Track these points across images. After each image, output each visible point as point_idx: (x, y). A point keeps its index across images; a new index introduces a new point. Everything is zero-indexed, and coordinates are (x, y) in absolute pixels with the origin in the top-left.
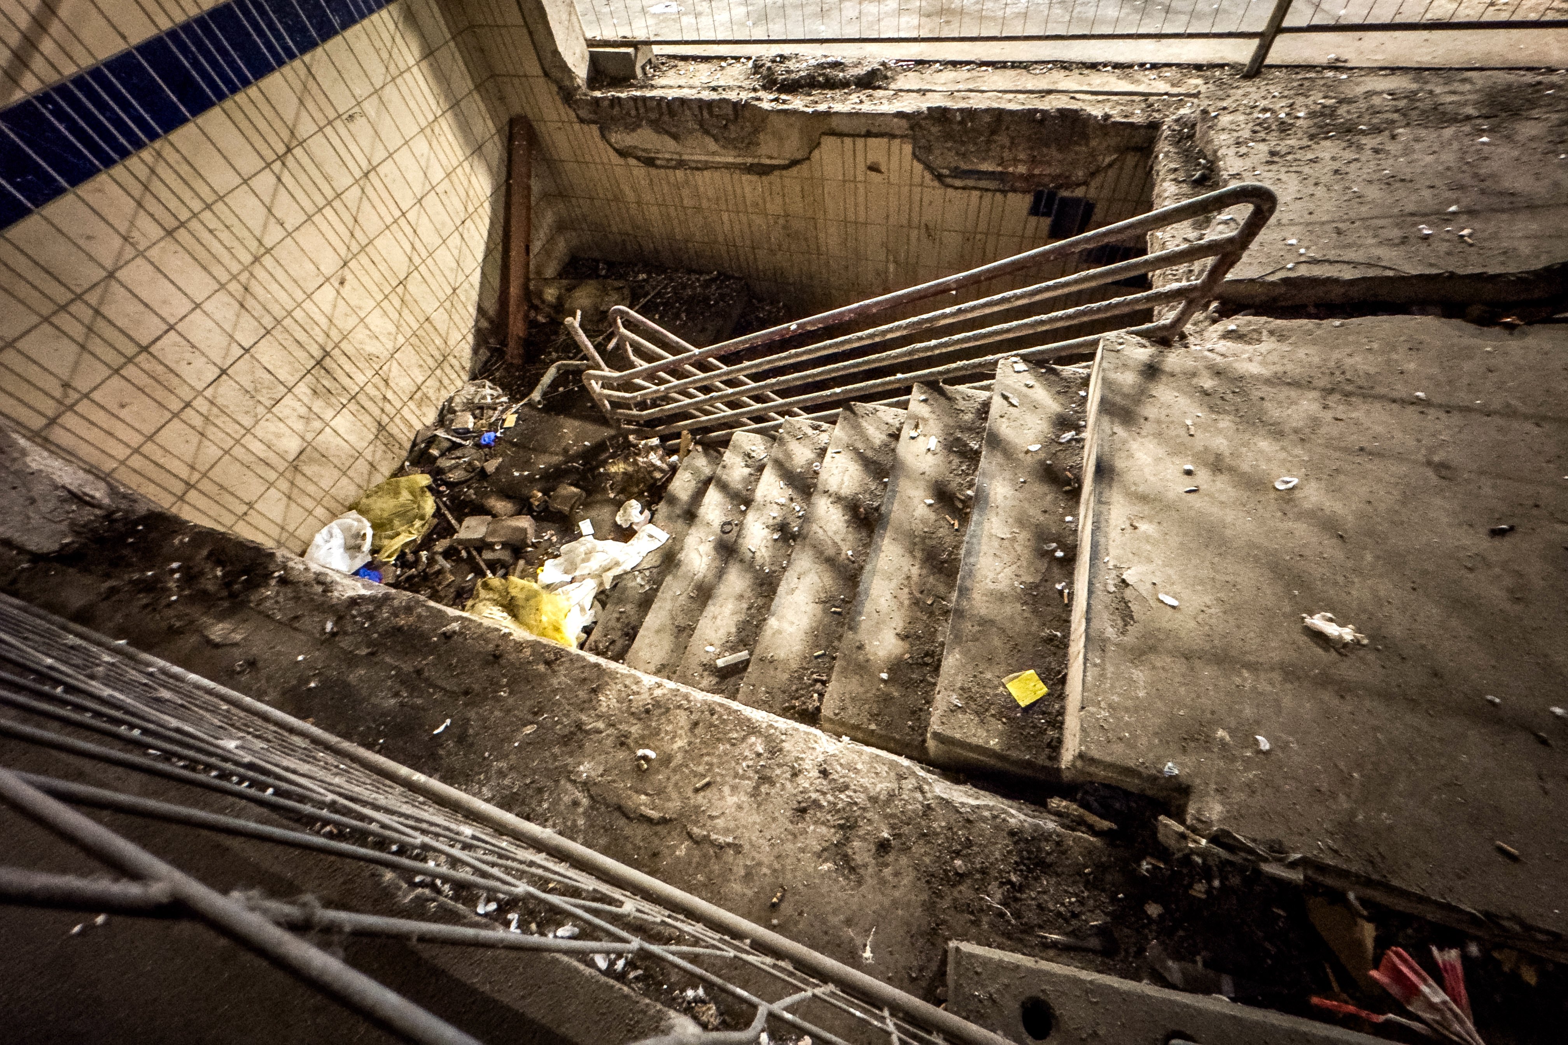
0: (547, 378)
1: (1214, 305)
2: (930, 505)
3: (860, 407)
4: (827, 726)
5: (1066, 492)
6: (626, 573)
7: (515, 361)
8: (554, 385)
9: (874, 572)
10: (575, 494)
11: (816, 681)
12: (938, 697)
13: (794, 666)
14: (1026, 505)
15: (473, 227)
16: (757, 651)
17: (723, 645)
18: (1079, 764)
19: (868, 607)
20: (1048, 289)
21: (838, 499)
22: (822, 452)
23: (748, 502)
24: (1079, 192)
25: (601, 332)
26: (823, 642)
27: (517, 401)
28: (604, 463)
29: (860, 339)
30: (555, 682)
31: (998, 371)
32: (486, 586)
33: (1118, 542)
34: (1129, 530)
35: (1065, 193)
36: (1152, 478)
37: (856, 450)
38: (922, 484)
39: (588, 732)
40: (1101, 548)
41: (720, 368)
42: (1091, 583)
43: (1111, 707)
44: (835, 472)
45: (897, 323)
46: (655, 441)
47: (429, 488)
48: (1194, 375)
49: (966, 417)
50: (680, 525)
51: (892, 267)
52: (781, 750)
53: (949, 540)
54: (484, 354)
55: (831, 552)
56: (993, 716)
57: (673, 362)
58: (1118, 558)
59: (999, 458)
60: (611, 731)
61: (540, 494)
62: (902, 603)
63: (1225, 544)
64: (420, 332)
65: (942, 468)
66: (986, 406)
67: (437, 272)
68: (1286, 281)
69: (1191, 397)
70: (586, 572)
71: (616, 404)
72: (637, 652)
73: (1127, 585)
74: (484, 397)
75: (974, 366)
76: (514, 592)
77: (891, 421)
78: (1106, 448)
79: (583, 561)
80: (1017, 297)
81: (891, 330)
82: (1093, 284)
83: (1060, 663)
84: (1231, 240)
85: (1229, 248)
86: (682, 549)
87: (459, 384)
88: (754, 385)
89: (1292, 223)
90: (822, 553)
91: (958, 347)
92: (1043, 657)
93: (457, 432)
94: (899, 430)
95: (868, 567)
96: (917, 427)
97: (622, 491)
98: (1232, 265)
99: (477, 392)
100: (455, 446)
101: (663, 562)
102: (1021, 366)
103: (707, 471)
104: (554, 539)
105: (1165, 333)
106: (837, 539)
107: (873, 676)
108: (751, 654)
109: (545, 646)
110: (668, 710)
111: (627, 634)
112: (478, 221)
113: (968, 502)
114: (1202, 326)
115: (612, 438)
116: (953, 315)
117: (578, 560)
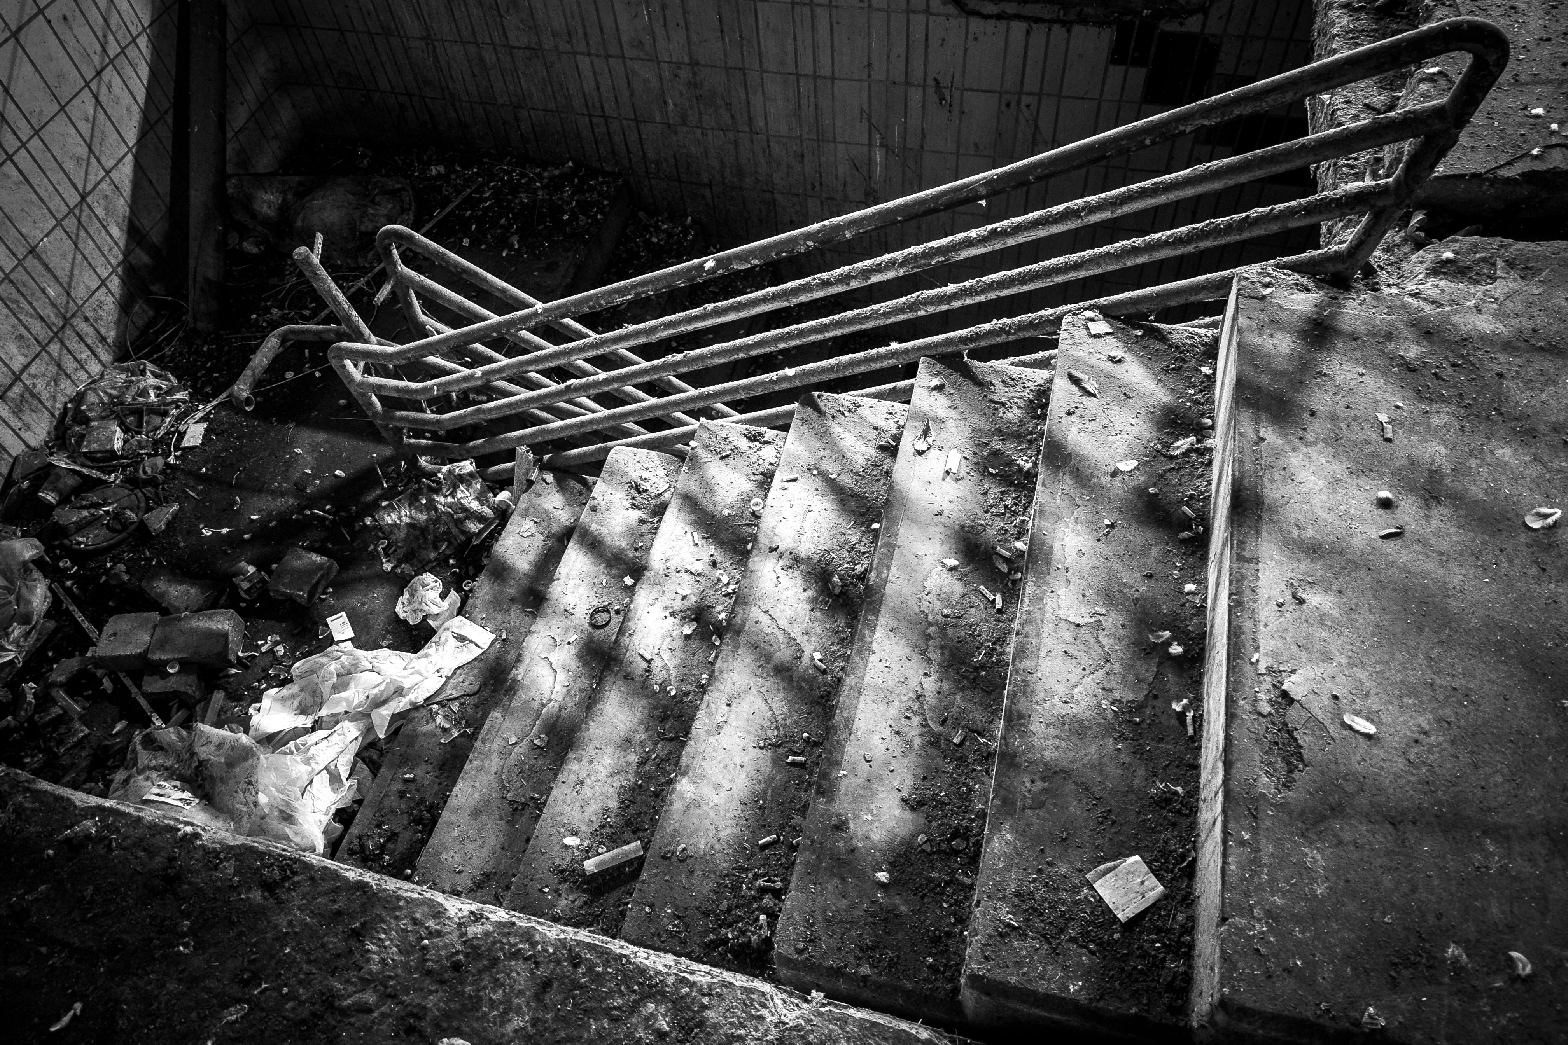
0: (261, 359)
1: (1417, 218)
2: (952, 569)
3: (828, 400)
4: (783, 972)
5: (1184, 541)
6: (415, 707)
7: (200, 325)
8: (277, 366)
9: (859, 691)
10: (320, 566)
11: (763, 891)
12: (977, 912)
13: (724, 866)
14: (1116, 565)
15: (117, 81)
16: (657, 840)
17: (594, 833)
18: (1220, 1018)
19: (852, 752)
20: (1144, 193)
21: (796, 561)
22: (766, 480)
23: (638, 570)
24: (1193, 24)
25: (364, 271)
26: (773, 818)
27: (206, 400)
28: (373, 508)
29: (826, 284)
30: (282, 921)
31: (1063, 335)
32: (150, 743)
33: (1272, 627)
34: (1291, 606)
35: (1170, 27)
36: (1325, 515)
37: (824, 476)
38: (937, 532)
39: (344, 1012)
40: (1247, 639)
41: (584, 336)
42: (1230, 701)
43: (1270, 914)
44: (788, 513)
45: (887, 257)
46: (467, 466)
47: (38, 562)
48: (1389, 336)
49: (1009, 416)
50: (515, 617)
51: (878, 155)
52: (701, 1024)
53: (987, 630)
54: (142, 311)
55: (784, 655)
56: (1072, 940)
57: (498, 326)
58: (1275, 655)
59: (1067, 483)
60: (390, 1006)
61: (251, 569)
62: (909, 743)
63: (1447, 625)
64: (19, 276)
65: (974, 505)
66: (1043, 393)
67: (49, 164)
68: (1529, 177)
69: (1386, 373)
70: (340, 709)
71: (392, 402)
72: (438, 854)
73: (1292, 701)
74: (144, 393)
75: (1021, 327)
76: (203, 752)
77: (882, 423)
78: (1248, 465)
79: (336, 689)
80: (1092, 209)
81: (879, 269)
82: (1217, 185)
83: (1184, 841)
84: (1438, 112)
85: (1438, 125)
86: (519, 659)
87: (95, 368)
88: (645, 364)
89: (1536, 80)
90: (768, 658)
91: (992, 295)
92: (1154, 831)
93: (91, 457)
94: (897, 438)
95: (850, 681)
96: (926, 432)
97: (408, 558)
98: (1442, 153)
99: (128, 384)
100: (88, 484)
101: (483, 685)
102: (1101, 326)
103: (564, 517)
104: (281, 650)
105: (1340, 267)
106: (796, 632)
107: (863, 876)
108: (646, 847)
109: (261, 855)
110: (495, 961)
111: (418, 821)
112: (128, 71)
113: (1016, 561)
114: (1399, 252)
115: (385, 463)
116: (983, 240)
117: (326, 688)
